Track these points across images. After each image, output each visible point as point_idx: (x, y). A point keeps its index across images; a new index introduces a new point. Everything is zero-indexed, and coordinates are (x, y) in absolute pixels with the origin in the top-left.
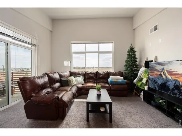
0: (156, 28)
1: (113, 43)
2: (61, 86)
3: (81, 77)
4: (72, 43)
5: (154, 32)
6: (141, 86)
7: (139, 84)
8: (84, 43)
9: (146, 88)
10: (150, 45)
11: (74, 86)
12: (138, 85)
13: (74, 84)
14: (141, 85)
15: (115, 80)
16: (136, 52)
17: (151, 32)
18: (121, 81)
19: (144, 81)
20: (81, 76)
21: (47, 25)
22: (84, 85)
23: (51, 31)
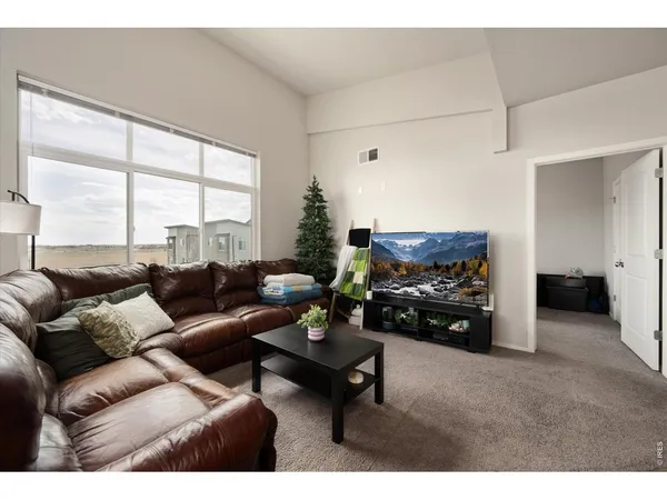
0: (373, 155)
5: (368, 162)
6: (353, 294)
7: (347, 290)
8: (122, 116)
9: (369, 295)
10: (360, 191)
12: (345, 292)
14: (354, 289)
15: (298, 287)
17: (362, 160)
19: (359, 278)
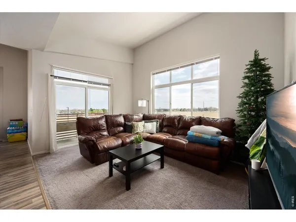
1: (219, 58)
2: (125, 131)
3: (155, 123)
4: (153, 74)
8: (168, 70)
11: (137, 133)
13: (139, 131)
15: (198, 134)
16: (269, 68)
18: (209, 137)
20: (154, 121)
21: (126, 58)
22: (153, 135)
23: (133, 64)
